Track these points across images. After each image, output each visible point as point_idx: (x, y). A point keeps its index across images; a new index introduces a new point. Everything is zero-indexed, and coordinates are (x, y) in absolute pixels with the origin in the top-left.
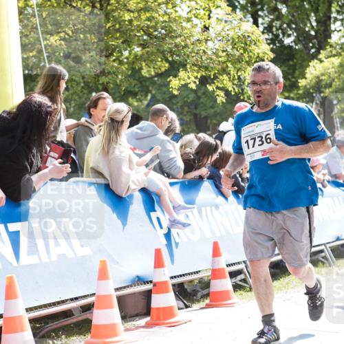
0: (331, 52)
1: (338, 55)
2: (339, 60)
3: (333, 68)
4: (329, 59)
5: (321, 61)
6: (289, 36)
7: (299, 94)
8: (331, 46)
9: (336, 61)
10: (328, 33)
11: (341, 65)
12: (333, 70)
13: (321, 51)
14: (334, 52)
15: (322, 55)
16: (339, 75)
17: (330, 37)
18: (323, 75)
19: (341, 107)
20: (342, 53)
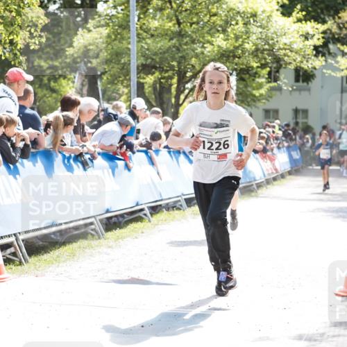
0: (99, 21)
1: (107, 25)
2: (107, 31)
6: (55, 2)
8: (100, 16)
10: (94, 3)
11: (109, 36)
14: (103, 22)
15: (91, 24)
16: (107, 46)
17: (96, 8)
19: (108, 79)
20: (111, 24)
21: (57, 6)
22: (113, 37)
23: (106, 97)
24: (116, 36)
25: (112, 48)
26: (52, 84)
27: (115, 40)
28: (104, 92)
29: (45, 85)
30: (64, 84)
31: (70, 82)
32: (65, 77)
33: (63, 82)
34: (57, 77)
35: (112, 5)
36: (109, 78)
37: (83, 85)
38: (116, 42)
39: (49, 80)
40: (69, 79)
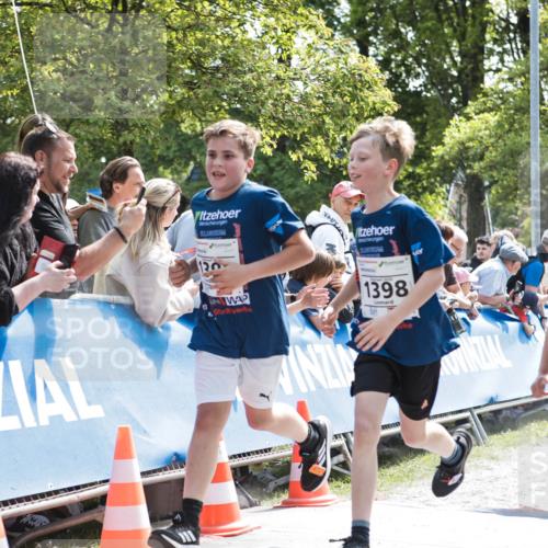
0: (485, 103)
1: (496, 108)
2: (497, 117)
3: (486, 129)
4: (481, 116)
5: (469, 118)
6: (417, 76)
7: (432, 169)
8: (485, 95)
9: (492, 118)
10: (479, 74)
11: (500, 125)
12: (487, 132)
13: (470, 102)
14: (489, 104)
15: (471, 108)
16: (497, 141)
17: (482, 82)
18: (471, 140)
19: (498, 193)
20: (502, 107)
21: (421, 81)
22: (506, 126)
23: (499, 220)
24: (511, 125)
25: (505, 145)
27: (510, 131)
28: (496, 213)
30: (431, 202)
31: (440, 198)
32: (431, 193)
33: (430, 198)
34: (420, 190)
35: (506, 77)
36: (500, 191)
37: (460, 203)
38: (512, 135)
40: (439, 194)
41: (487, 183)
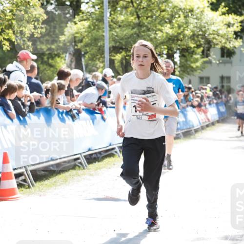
0: (83, 17)
1: (88, 19)
2: (88, 24)
3: (84, 28)
4: (81, 22)
5: (76, 23)
8: (83, 13)
9: (86, 24)
10: (79, 4)
11: (89, 27)
12: (84, 30)
13: (76, 17)
14: (85, 18)
15: (77, 19)
16: (88, 34)
17: (80, 7)
18: (77, 33)
19: (89, 57)
20: (91, 19)
22: (92, 28)
23: (88, 70)
24: (94, 27)
25: (92, 36)
26: (50, 61)
27: (94, 29)
28: (87, 66)
29: (45, 62)
30: (58, 61)
31: (62, 60)
32: (59, 56)
33: (58, 60)
34: (53, 56)
35: (91, 5)
36: (90, 56)
37: (71, 62)
38: (95, 31)
39: (48, 58)
40: (62, 58)
41: (83, 53)
